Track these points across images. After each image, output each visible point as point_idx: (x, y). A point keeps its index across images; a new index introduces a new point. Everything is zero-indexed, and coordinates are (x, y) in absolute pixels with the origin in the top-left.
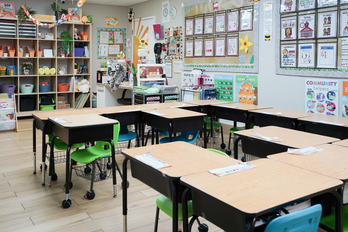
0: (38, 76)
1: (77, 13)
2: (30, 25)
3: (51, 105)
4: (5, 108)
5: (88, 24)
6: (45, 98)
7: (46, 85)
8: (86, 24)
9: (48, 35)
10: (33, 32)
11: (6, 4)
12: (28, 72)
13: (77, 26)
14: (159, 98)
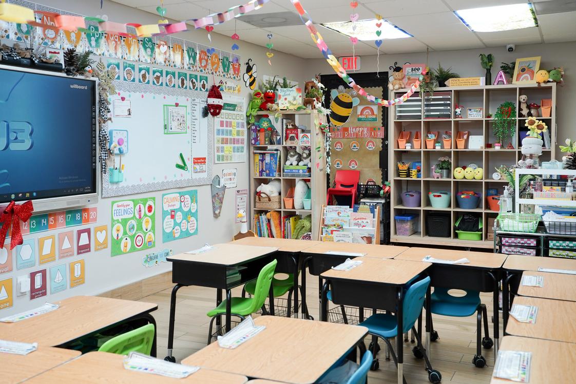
0: (452, 180)
1: (530, 66)
2: (441, 97)
3: (477, 232)
4: (363, 226)
5: (549, 85)
6: (469, 219)
7: (467, 197)
8: (543, 85)
9: (472, 110)
10: (445, 108)
11: (414, 68)
12: (438, 174)
13: (523, 91)
14: (535, 242)
